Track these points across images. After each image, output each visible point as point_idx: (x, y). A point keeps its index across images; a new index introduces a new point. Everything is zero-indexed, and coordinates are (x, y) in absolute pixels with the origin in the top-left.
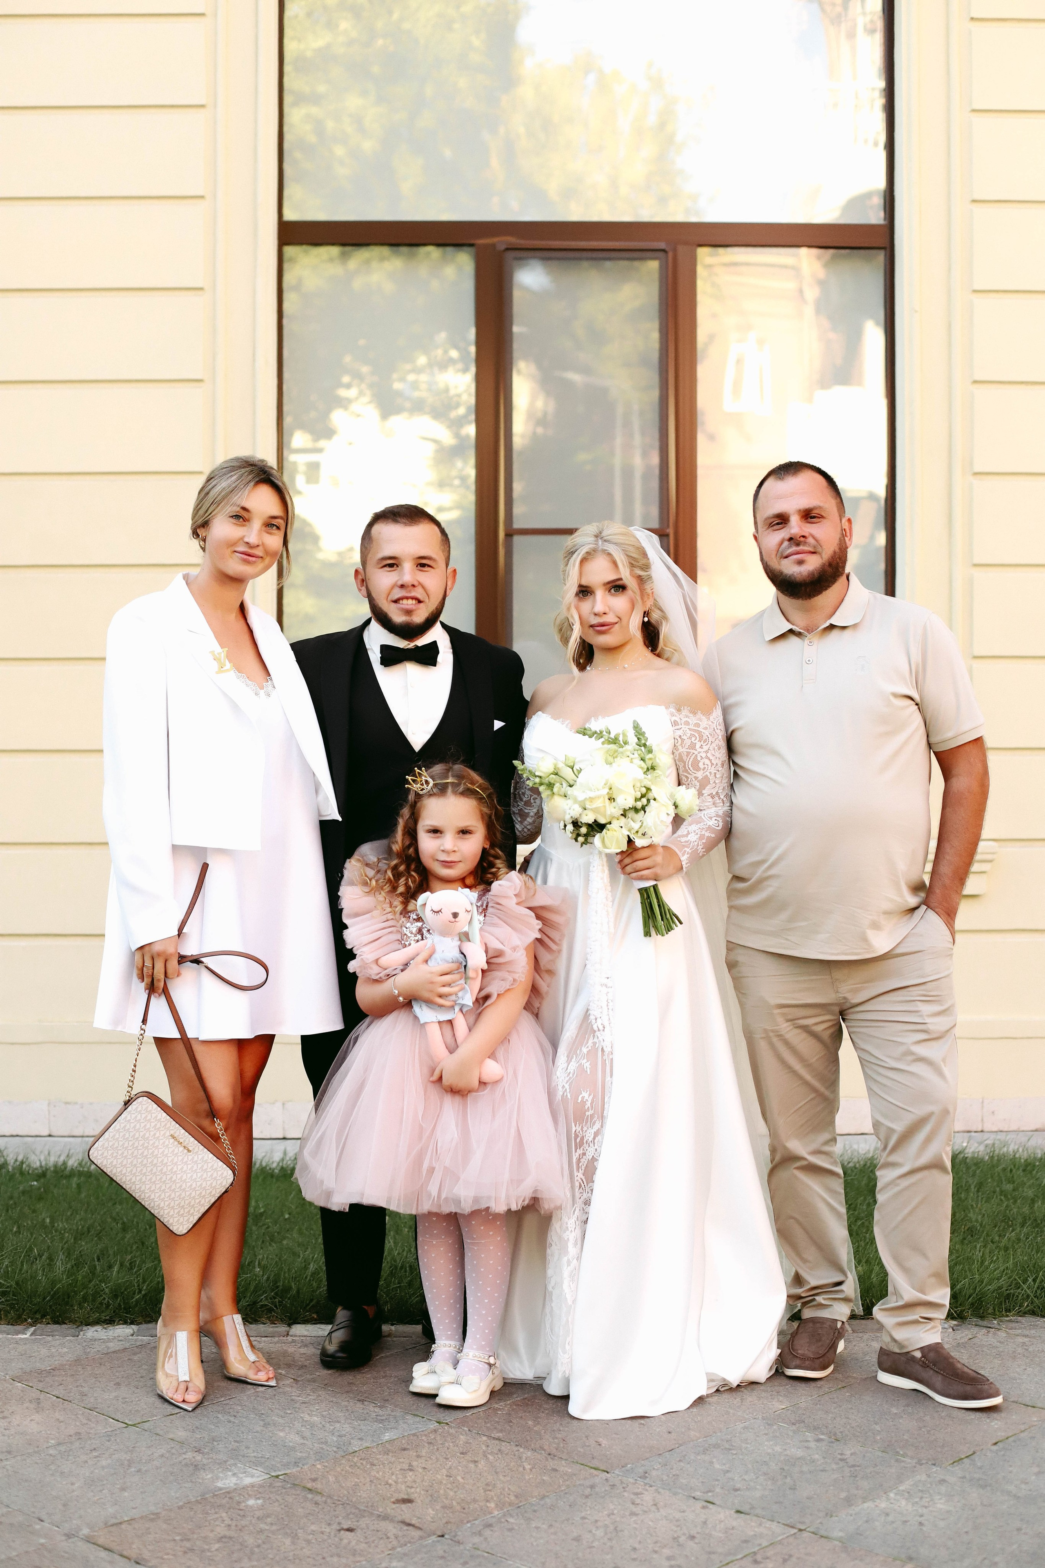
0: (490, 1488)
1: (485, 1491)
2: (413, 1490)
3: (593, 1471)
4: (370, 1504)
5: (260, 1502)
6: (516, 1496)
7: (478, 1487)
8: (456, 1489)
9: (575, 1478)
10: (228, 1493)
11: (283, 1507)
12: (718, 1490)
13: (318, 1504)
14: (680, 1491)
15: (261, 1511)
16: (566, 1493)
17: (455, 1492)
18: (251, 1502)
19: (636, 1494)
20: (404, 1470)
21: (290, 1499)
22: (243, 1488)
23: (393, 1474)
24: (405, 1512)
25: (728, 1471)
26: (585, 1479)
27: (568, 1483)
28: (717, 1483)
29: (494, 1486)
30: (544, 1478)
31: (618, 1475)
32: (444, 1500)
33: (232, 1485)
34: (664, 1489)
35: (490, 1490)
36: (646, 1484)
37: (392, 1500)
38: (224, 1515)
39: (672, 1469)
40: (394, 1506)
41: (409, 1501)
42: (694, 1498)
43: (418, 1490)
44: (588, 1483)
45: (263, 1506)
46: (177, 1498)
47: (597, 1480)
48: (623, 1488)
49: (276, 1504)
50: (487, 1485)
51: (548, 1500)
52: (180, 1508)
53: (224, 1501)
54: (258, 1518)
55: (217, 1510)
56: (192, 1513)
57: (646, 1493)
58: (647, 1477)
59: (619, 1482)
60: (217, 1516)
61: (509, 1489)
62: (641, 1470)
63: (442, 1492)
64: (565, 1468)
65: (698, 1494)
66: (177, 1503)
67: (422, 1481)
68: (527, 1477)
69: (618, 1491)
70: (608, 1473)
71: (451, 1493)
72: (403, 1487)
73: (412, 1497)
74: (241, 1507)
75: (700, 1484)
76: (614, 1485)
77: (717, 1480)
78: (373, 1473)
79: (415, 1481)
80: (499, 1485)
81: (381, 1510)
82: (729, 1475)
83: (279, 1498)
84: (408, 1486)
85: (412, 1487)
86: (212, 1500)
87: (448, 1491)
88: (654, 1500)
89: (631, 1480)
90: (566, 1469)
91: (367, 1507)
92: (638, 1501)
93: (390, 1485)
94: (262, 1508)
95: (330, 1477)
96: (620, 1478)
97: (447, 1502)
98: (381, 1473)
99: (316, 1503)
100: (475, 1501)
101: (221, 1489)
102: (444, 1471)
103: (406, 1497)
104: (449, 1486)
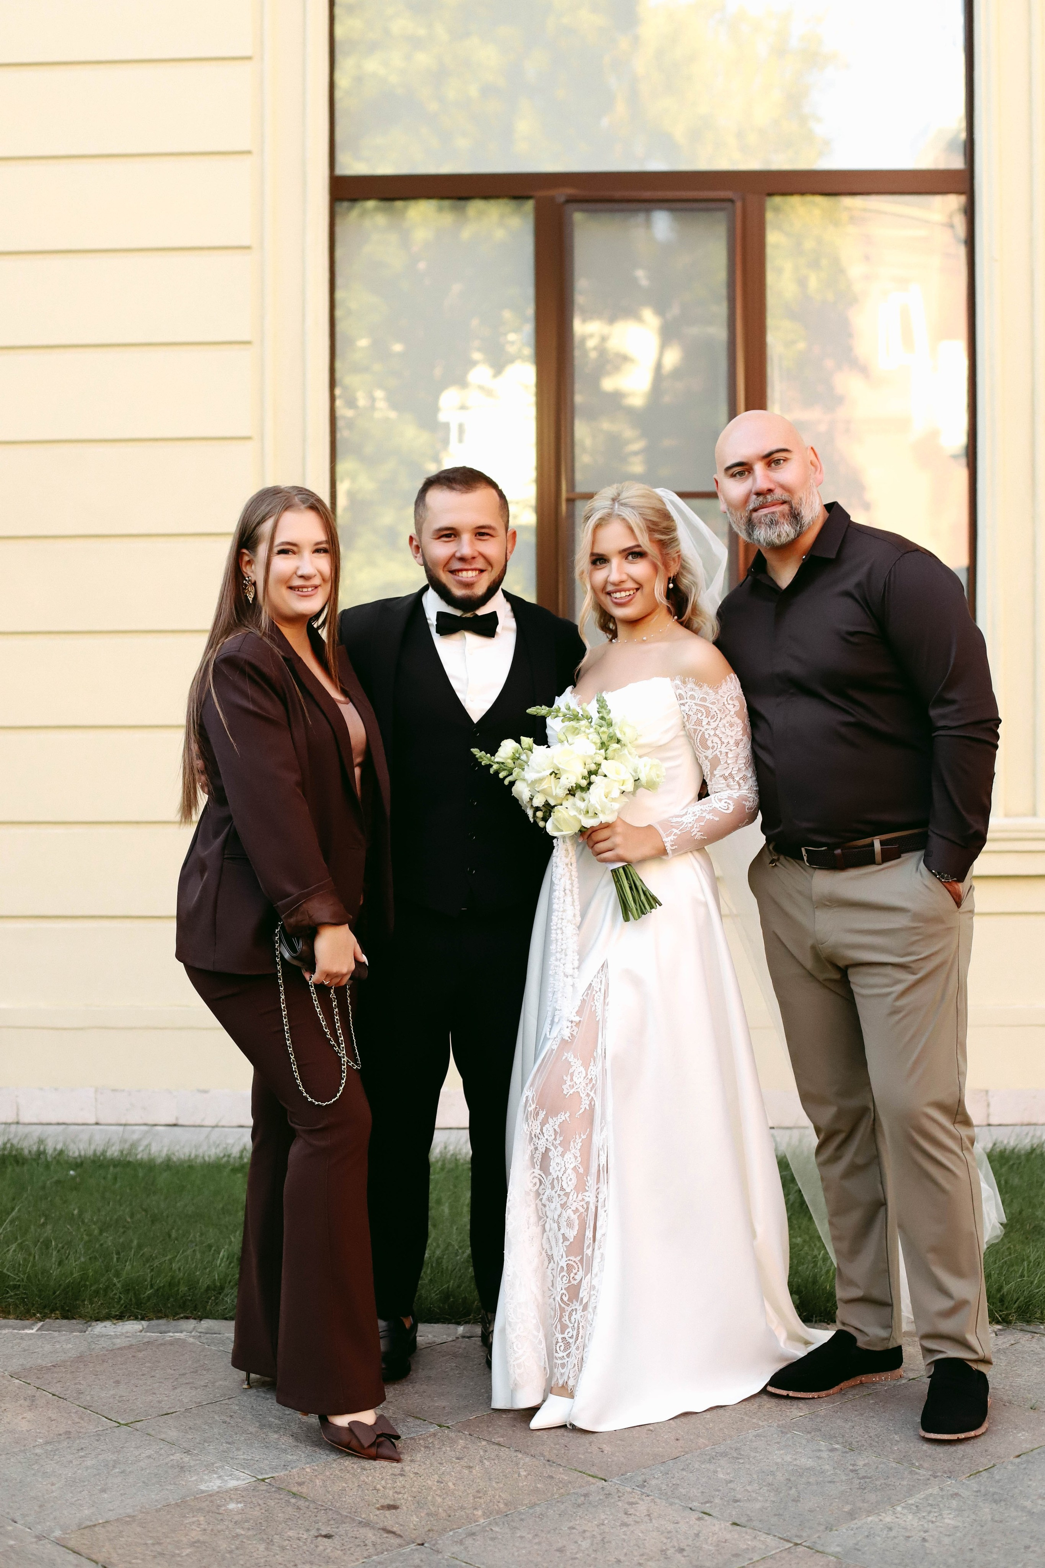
0: (480, 1495)
1: (475, 1497)
2: (400, 1496)
3: (590, 1479)
4: (353, 1510)
5: (240, 1506)
6: (506, 1504)
7: (468, 1494)
8: (445, 1496)
9: (570, 1486)
10: (211, 1496)
11: (263, 1511)
12: (717, 1501)
13: (300, 1509)
14: (677, 1501)
15: (240, 1516)
16: (558, 1502)
17: (444, 1499)
18: (232, 1506)
19: (631, 1504)
20: (395, 1475)
21: (272, 1503)
22: (227, 1492)
23: (382, 1479)
24: (389, 1519)
25: (731, 1481)
26: (580, 1487)
27: (562, 1491)
28: (717, 1493)
29: (485, 1493)
30: (539, 1486)
31: (616, 1484)
32: (431, 1507)
33: (215, 1488)
34: (660, 1499)
35: (480, 1498)
36: (643, 1493)
37: (378, 1506)
38: (202, 1518)
39: (673, 1478)
40: (378, 1512)
41: (395, 1507)
42: (691, 1509)
43: (405, 1496)
44: (584, 1491)
45: (243, 1510)
46: (157, 1501)
47: (593, 1488)
48: (619, 1497)
49: (257, 1508)
50: (478, 1492)
51: (538, 1509)
52: (158, 1511)
53: (204, 1505)
54: (236, 1523)
55: (195, 1514)
56: (169, 1517)
57: (641, 1502)
58: (645, 1486)
59: (616, 1491)
60: (195, 1519)
61: (500, 1496)
62: (640, 1479)
63: (429, 1498)
64: (561, 1475)
65: (695, 1504)
66: (156, 1506)
67: (411, 1487)
68: (521, 1484)
69: (613, 1501)
70: (605, 1481)
71: (439, 1500)
72: (391, 1493)
73: (398, 1503)
74: (221, 1511)
75: (699, 1495)
76: (610, 1494)
77: (719, 1491)
78: (363, 1478)
79: (404, 1487)
80: (490, 1493)
81: (363, 1516)
82: (731, 1485)
83: (261, 1502)
84: (396, 1492)
85: (400, 1493)
86: (192, 1504)
87: (437, 1498)
88: (648, 1511)
89: (629, 1489)
90: (563, 1476)
91: (350, 1513)
92: (631, 1511)
93: (378, 1490)
94: (241, 1512)
95: (317, 1481)
96: (617, 1487)
97: (433, 1509)
98: (370, 1478)
99: (299, 1508)
100: (462, 1508)
101: (203, 1492)
102: (436, 1477)
103: (392, 1503)
104: (438, 1492)
